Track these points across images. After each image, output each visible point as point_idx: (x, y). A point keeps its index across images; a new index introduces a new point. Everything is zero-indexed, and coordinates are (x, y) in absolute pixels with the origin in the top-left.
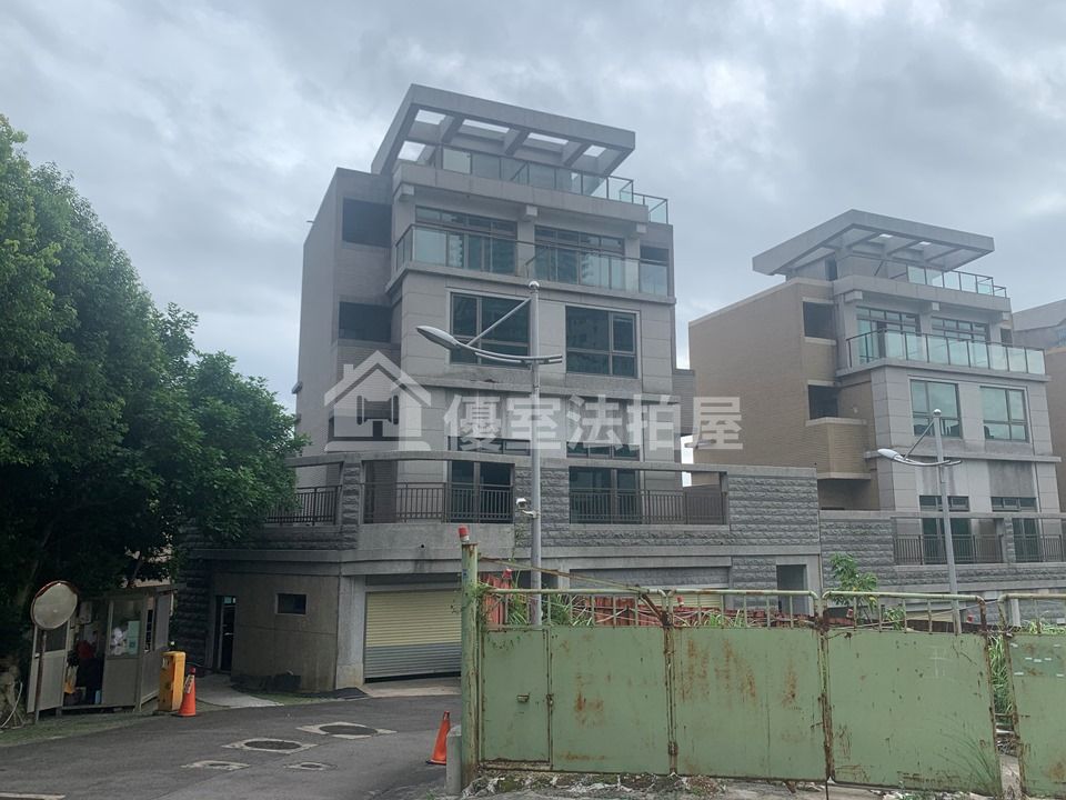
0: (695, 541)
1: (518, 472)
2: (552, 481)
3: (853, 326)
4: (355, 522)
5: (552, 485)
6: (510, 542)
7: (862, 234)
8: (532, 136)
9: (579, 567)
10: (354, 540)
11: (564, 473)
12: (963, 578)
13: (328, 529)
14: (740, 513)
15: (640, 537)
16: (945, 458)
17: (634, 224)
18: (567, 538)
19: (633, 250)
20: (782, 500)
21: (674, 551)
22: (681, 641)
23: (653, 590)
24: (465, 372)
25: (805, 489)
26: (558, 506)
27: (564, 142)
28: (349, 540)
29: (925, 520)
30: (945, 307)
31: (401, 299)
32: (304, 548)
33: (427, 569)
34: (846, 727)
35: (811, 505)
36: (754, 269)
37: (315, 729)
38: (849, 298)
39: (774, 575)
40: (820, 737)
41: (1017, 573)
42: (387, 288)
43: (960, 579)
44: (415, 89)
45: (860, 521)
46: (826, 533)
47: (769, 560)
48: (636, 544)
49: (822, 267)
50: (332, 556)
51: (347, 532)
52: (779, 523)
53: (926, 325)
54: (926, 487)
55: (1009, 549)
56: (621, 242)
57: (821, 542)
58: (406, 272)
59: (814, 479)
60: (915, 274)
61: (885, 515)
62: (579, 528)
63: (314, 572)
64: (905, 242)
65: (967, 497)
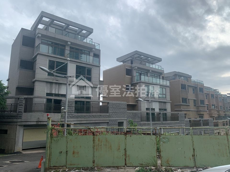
0: (102, 117)
1: (63, 102)
2: (71, 104)
3: (135, 74)
4: (22, 112)
6: (60, 118)
7: (138, 56)
8: (70, 26)
9: (76, 123)
10: (21, 116)
11: (74, 102)
12: (153, 124)
13: (15, 114)
14: (111, 111)
15: (90, 116)
16: (151, 101)
17: (92, 48)
18: (73, 116)
19: (92, 54)
20: (120, 108)
21: (97, 119)
22: (97, 138)
23: (91, 127)
24: (51, 78)
25: (124, 106)
26: (72, 109)
27: (77, 29)
29: (147, 113)
30: (152, 71)
31: (36, 60)
32: (8, 118)
33: (39, 123)
34: (129, 155)
35: (125, 109)
36: (117, 61)
37: (8, 162)
38: (135, 68)
39: (117, 124)
40: (124, 157)
41: (163, 123)
42: (33, 58)
43: (153, 125)
44: (42, 12)
45: (134, 113)
46: (128, 115)
47: (117, 121)
48: (89, 118)
49: (130, 61)
50: (15, 120)
51: (19, 115)
52: (119, 113)
53: (149, 75)
54: (147, 106)
55: (162, 119)
56: (89, 52)
57: (127, 117)
58: (38, 54)
59: (126, 104)
60: (147, 64)
61: (139, 112)
62: (76, 114)
63: (10, 124)
64: (146, 58)
65: (155, 109)
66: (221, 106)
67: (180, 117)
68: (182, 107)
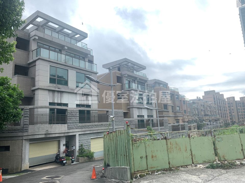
0: (103, 126)
1: (68, 111)
2: (75, 113)
3: (126, 82)
4: (27, 125)
5: (75, 114)
6: (67, 128)
9: (81, 134)
11: (78, 112)
13: (18, 127)
14: (111, 120)
15: (93, 126)
17: (87, 54)
18: (78, 127)
19: (87, 60)
20: (118, 116)
21: (99, 128)
24: (53, 86)
25: (121, 114)
26: (76, 119)
27: (71, 32)
28: (26, 129)
29: (138, 120)
33: (48, 136)
34: (194, 154)
35: (122, 117)
36: (103, 67)
38: (125, 76)
40: (191, 157)
45: (130, 120)
49: (117, 68)
50: (20, 134)
51: (25, 127)
52: (117, 121)
53: (136, 82)
54: (138, 113)
55: (151, 125)
56: (84, 58)
57: (124, 125)
59: (123, 112)
60: (135, 72)
61: (133, 119)
62: (81, 124)
63: (13, 139)
64: (133, 65)
65: (144, 116)
66: (189, 112)
67: (165, 123)
68: (164, 113)
